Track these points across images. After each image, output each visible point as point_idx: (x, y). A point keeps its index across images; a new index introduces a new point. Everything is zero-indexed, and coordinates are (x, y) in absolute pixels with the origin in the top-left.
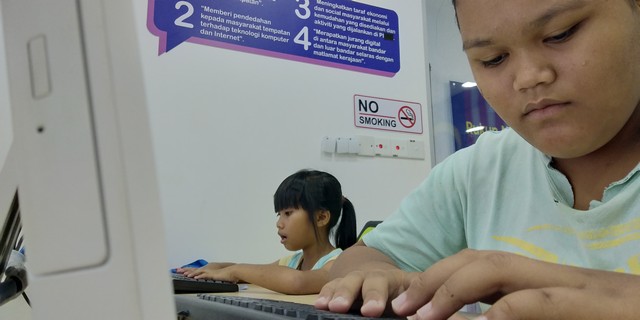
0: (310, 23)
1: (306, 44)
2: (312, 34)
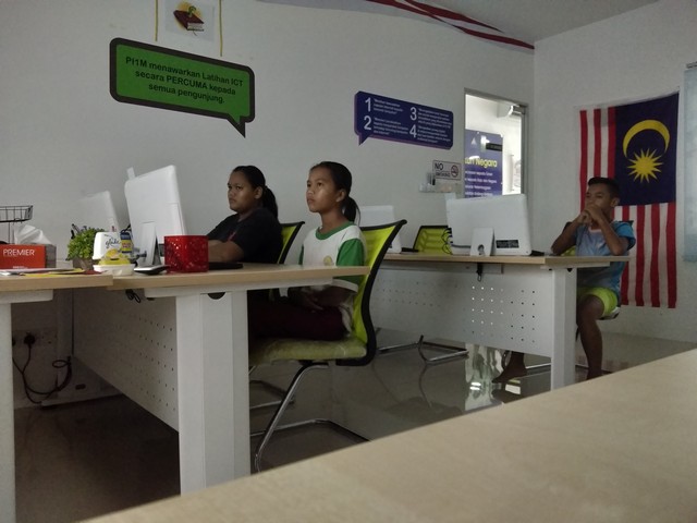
0: (416, 122)
1: (415, 134)
2: (417, 128)
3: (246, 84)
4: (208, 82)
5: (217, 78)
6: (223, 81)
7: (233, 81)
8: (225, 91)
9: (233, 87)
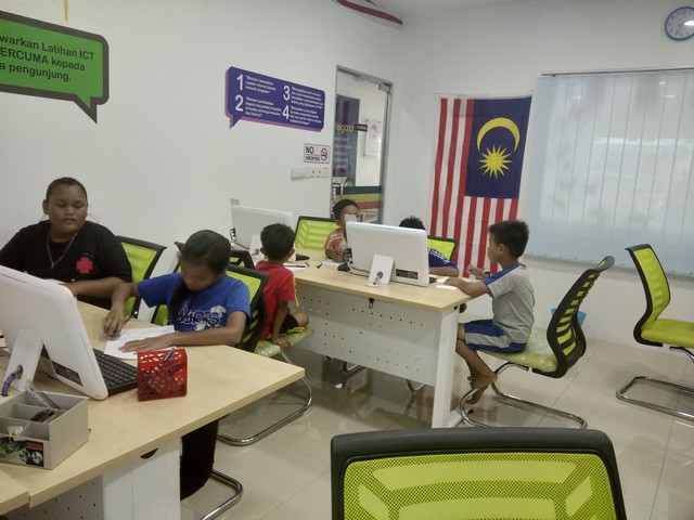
0: (289, 103)
1: (287, 115)
2: (290, 109)
3: (99, 57)
4: (50, 56)
5: (61, 50)
6: (69, 53)
7: (82, 54)
8: (72, 66)
9: (82, 61)
